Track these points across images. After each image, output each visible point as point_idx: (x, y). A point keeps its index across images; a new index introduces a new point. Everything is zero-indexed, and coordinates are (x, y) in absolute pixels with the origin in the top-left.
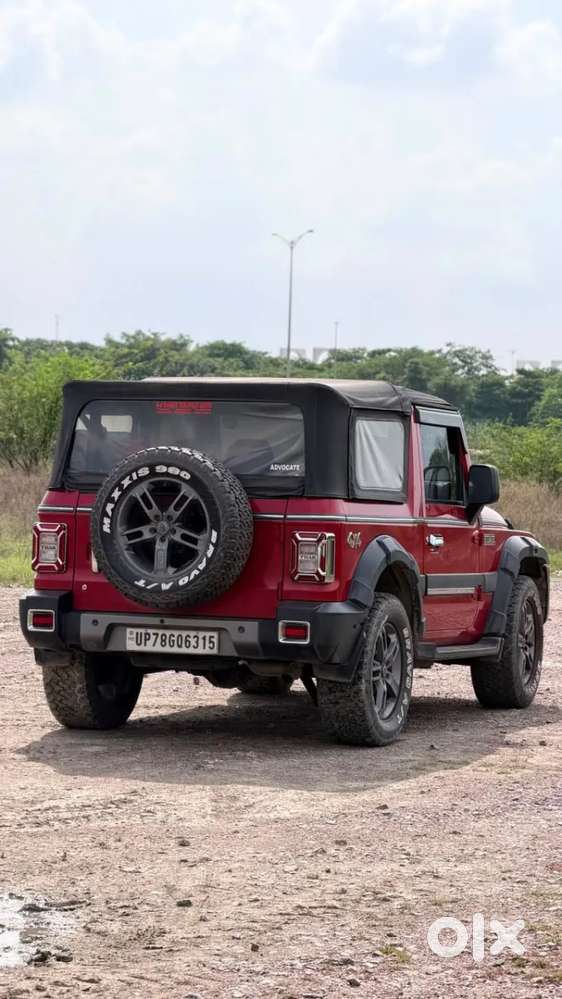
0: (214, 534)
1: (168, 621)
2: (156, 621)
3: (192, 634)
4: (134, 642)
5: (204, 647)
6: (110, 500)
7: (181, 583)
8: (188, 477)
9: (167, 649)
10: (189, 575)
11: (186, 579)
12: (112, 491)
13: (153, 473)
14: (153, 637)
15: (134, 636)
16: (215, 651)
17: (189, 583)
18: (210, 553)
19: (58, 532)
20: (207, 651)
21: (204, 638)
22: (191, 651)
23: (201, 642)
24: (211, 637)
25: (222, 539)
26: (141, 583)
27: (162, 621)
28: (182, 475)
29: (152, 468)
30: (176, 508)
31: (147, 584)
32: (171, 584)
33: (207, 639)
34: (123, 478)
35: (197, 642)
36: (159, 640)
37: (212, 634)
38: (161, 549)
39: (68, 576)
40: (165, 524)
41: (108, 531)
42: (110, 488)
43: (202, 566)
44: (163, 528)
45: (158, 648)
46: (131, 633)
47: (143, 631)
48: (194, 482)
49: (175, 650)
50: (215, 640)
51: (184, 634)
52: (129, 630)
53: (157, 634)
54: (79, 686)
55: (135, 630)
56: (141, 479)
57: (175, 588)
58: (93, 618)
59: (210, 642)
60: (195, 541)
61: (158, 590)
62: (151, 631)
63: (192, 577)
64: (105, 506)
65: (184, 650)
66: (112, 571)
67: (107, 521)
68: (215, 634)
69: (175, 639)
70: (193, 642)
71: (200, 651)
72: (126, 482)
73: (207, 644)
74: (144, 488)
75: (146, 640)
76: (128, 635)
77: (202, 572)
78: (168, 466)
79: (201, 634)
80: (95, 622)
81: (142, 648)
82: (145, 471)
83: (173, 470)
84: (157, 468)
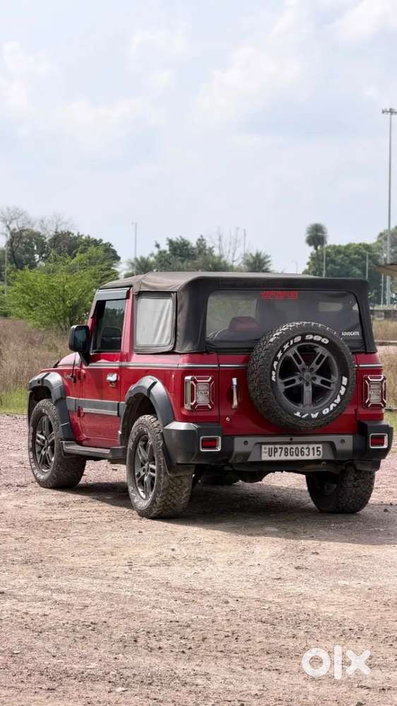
0: (345, 380)
1: (295, 439)
2: (287, 439)
3: (305, 446)
4: (267, 455)
5: (314, 455)
6: (276, 359)
7: (324, 412)
8: (327, 342)
9: (289, 458)
10: (329, 407)
11: (327, 410)
12: (277, 353)
13: (303, 340)
14: (279, 450)
15: (267, 450)
16: (320, 457)
17: (330, 412)
18: (343, 391)
19: (210, 383)
20: (316, 457)
21: (313, 449)
22: (305, 458)
23: (311, 451)
24: (318, 448)
25: (351, 383)
26: (298, 414)
27: (291, 439)
28: (323, 341)
29: (303, 336)
30: (318, 363)
31: (302, 414)
32: (317, 414)
33: (315, 449)
34: (285, 344)
35: (309, 451)
36: (283, 452)
37: (318, 445)
38: (308, 391)
39: (215, 413)
40: (309, 373)
41: (274, 380)
42: (276, 351)
43: (338, 400)
44: (308, 376)
45: (283, 458)
46: (265, 449)
47: (272, 446)
48: (332, 347)
49: (295, 458)
50: (321, 449)
51: (300, 447)
52: (263, 447)
53: (282, 448)
55: (268, 447)
56: (294, 344)
57: (321, 416)
58: (244, 441)
59: (318, 451)
60: (329, 384)
61: (309, 418)
62: (278, 446)
63: (332, 408)
64: (273, 363)
65: (300, 458)
66: (279, 407)
67: (274, 373)
68: (321, 446)
69: (294, 450)
70: (306, 452)
71: (311, 457)
72: (286, 347)
73: (316, 453)
74: (295, 349)
75: (275, 452)
76: (263, 450)
77: (338, 405)
78: (314, 335)
79: (311, 446)
80: (246, 443)
81: (273, 458)
82: (298, 339)
83: (317, 338)
84: (307, 336)
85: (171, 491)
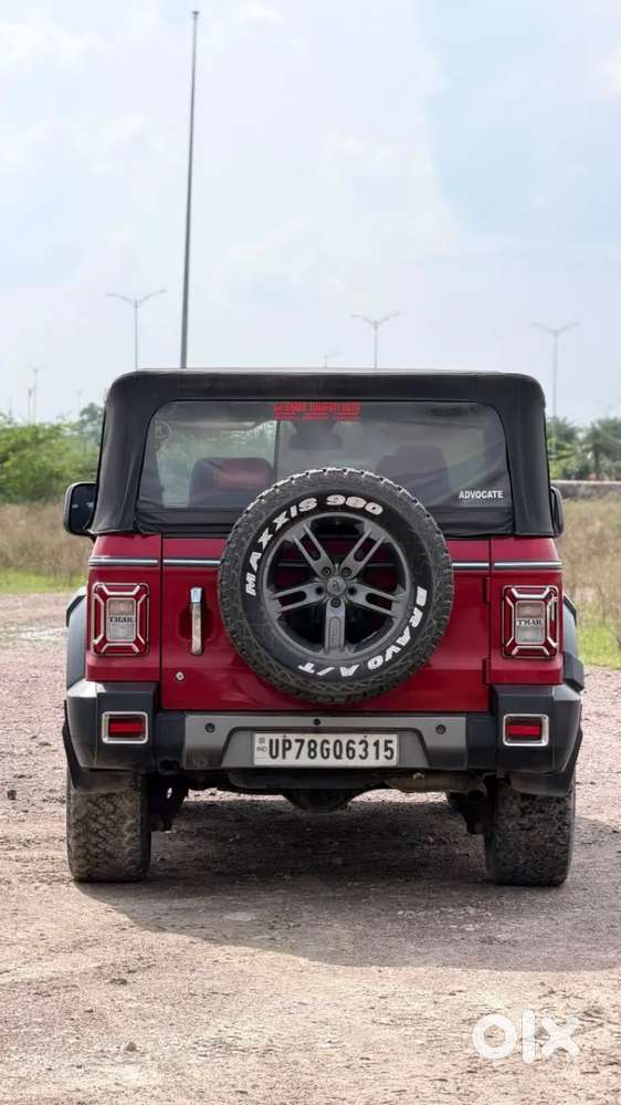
0: (422, 594)
1: (326, 721)
2: (308, 721)
3: (358, 738)
4: (267, 754)
5: (377, 758)
6: (256, 547)
7: (371, 665)
8: (379, 510)
9: (319, 762)
10: (383, 653)
11: (380, 660)
12: (259, 534)
14: (296, 746)
15: (267, 744)
16: (393, 763)
17: (386, 665)
18: (416, 620)
19: (137, 597)
20: (382, 762)
21: (377, 744)
22: (356, 763)
23: (371, 750)
24: (387, 742)
25: (435, 600)
26: (308, 668)
27: (317, 722)
28: (370, 507)
29: (321, 499)
30: (358, 556)
31: (318, 668)
32: (354, 668)
33: (382, 744)
34: (277, 515)
35: (365, 750)
36: (305, 749)
37: (389, 737)
38: (335, 618)
39: (151, 661)
40: (340, 581)
41: (253, 593)
42: (255, 531)
43: (405, 639)
44: (336, 586)
45: (305, 761)
46: (262, 740)
47: (280, 737)
48: (389, 519)
49: (332, 762)
50: (394, 746)
51: (344, 738)
52: (258, 736)
53: (302, 741)
54: (129, 822)
55: (268, 737)
56: (302, 515)
57: (363, 673)
58: (208, 722)
59: (386, 749)
60: (387, 604)
61: (335, 677)
62: (292, 737)
63: (389, 656)
64: (248, 556)
65: (345, 762)
66: (262, 651)
67: (251, 578)
68: (394, 738)
69: (331, 746)
70: (359, 750)
71: (371, 762)
72: (281, 521)
73: (382, 753)
74: (305, 527)
75: (285, 750)
76: (257, 744)
77: (404, 649)
78: (347, 495)
79: (371, 739)
80: (210, 727)
81: (279, 762)
82: (309, 504)
83: (354, 502)
84: (330, 499)
85: (95, 826)
